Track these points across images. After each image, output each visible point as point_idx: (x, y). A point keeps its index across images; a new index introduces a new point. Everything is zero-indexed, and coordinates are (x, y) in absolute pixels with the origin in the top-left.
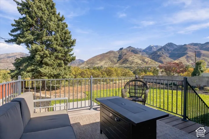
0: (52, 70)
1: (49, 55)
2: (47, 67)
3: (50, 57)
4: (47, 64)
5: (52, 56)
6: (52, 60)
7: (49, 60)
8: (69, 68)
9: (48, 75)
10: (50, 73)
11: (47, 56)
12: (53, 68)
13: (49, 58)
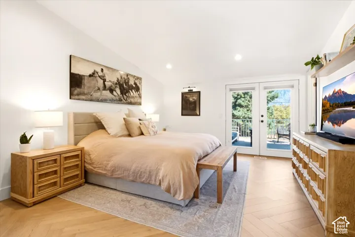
0: (246, 112)
1: (243, 96)
2: (241, 109)
3: (245, 98)
4: (240, 106)
5: (246, 96)
6: (247, 101)
7: (243, 101)
8: (268, 109)
9: (242, 118)
10: (244, 116)
11: (241, 97)
12: (248, 110)
13: (243, 99)
